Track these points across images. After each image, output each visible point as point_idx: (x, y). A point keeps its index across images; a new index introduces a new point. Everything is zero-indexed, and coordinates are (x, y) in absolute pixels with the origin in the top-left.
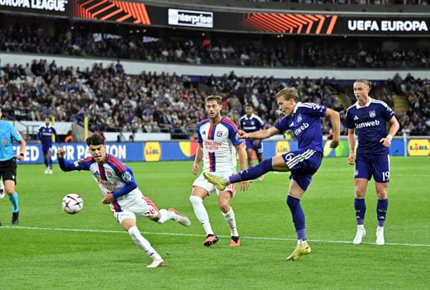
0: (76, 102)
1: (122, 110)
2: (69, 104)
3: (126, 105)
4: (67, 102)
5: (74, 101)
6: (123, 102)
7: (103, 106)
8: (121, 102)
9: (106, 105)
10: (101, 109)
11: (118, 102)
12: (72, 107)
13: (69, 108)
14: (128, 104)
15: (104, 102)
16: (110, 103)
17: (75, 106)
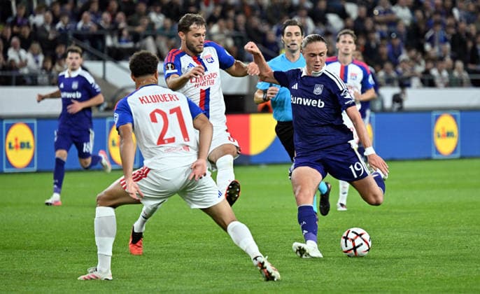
0: (258, 12)
1: (374, 30)
2: (241, 19)
3: (382, 18)
4: (237, 13)
5: (253, 9)
6: (376, 12)
7: (325, 22)
8: (370, 13)
9: (333, 19)
10: (322, 29)
11: (364, 10)
12: (247, 25)
13: (242, 28)
14: (388, 17)
15: (329, 11)
16: (343, 15)
17: (256, 21)
